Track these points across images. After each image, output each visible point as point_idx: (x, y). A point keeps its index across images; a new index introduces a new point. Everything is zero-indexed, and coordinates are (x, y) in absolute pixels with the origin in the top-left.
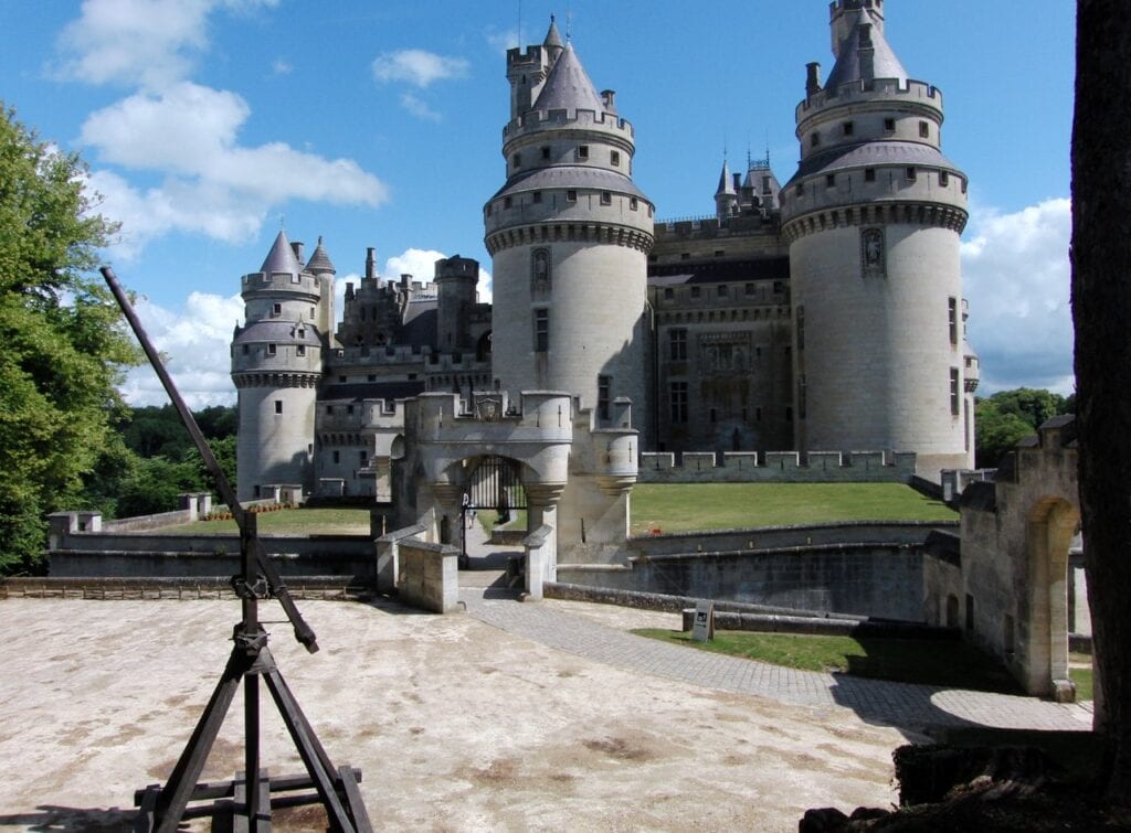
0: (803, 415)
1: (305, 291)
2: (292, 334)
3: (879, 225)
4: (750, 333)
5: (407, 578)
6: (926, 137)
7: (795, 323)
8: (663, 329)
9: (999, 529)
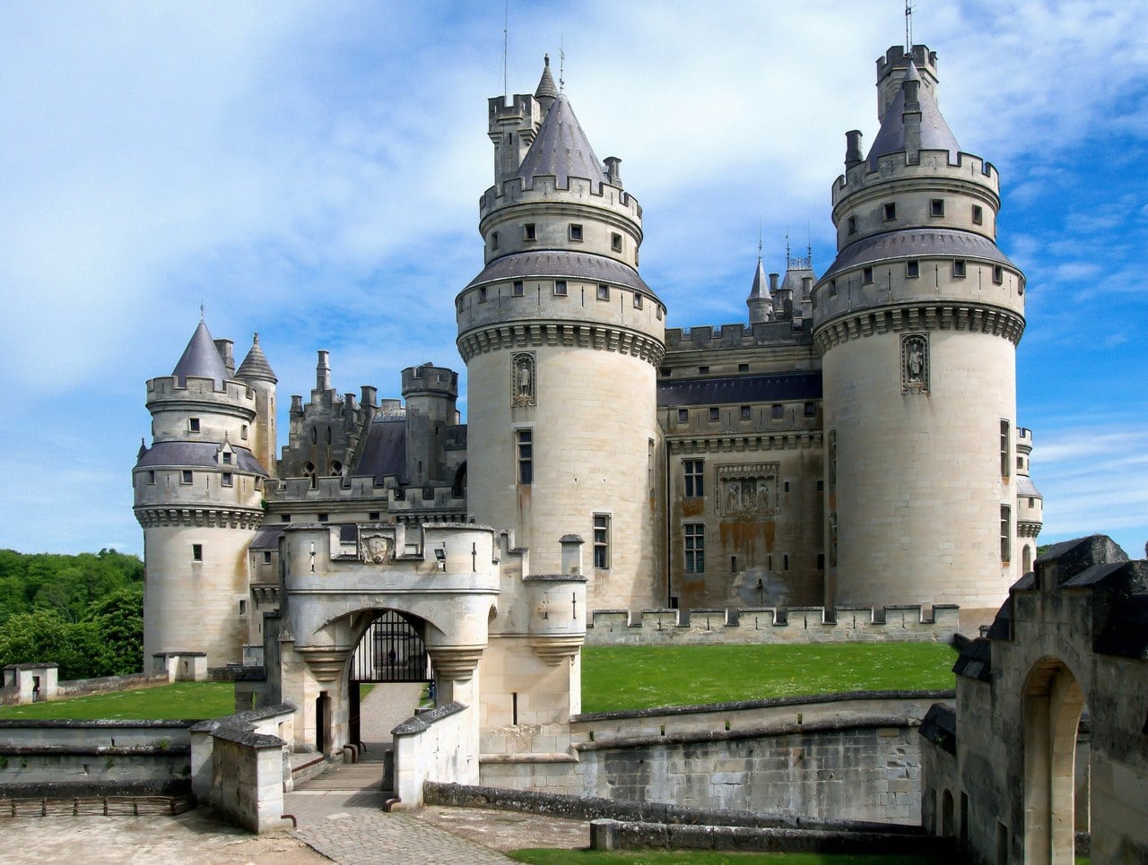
0: (834, 563)
1: (231, 402)
2: (216, 458)
3: (921, 331)
4: (777, 464)
5: (221, 783)
6: (980, 224)
7: (826, 452)
8: (677, 460)
9: (993, 705)
